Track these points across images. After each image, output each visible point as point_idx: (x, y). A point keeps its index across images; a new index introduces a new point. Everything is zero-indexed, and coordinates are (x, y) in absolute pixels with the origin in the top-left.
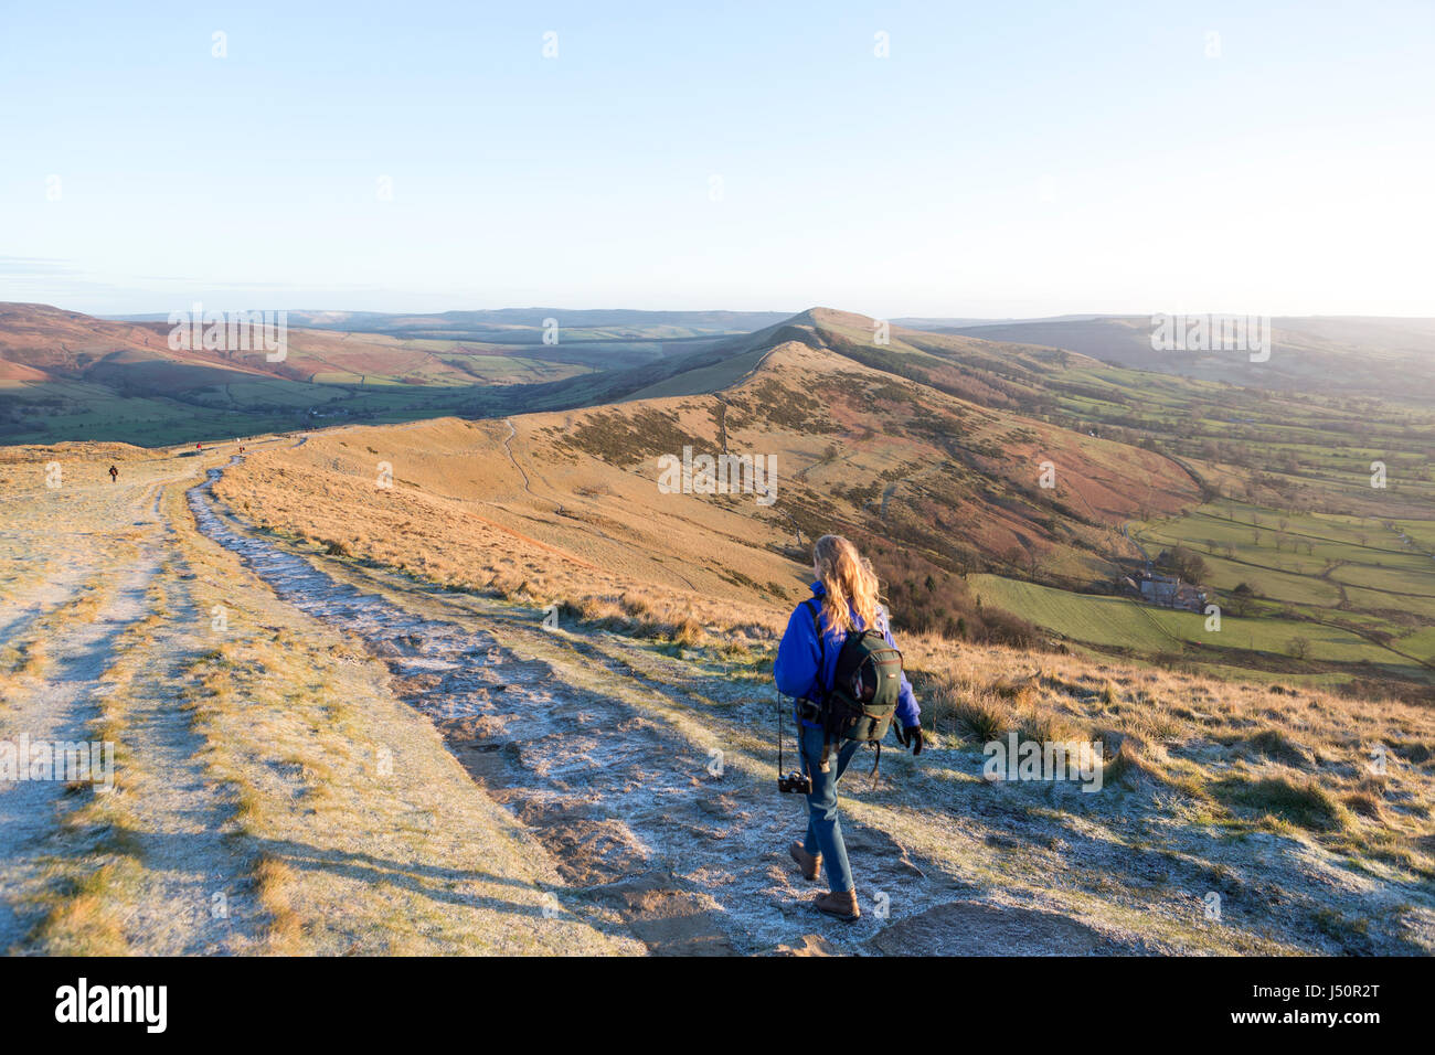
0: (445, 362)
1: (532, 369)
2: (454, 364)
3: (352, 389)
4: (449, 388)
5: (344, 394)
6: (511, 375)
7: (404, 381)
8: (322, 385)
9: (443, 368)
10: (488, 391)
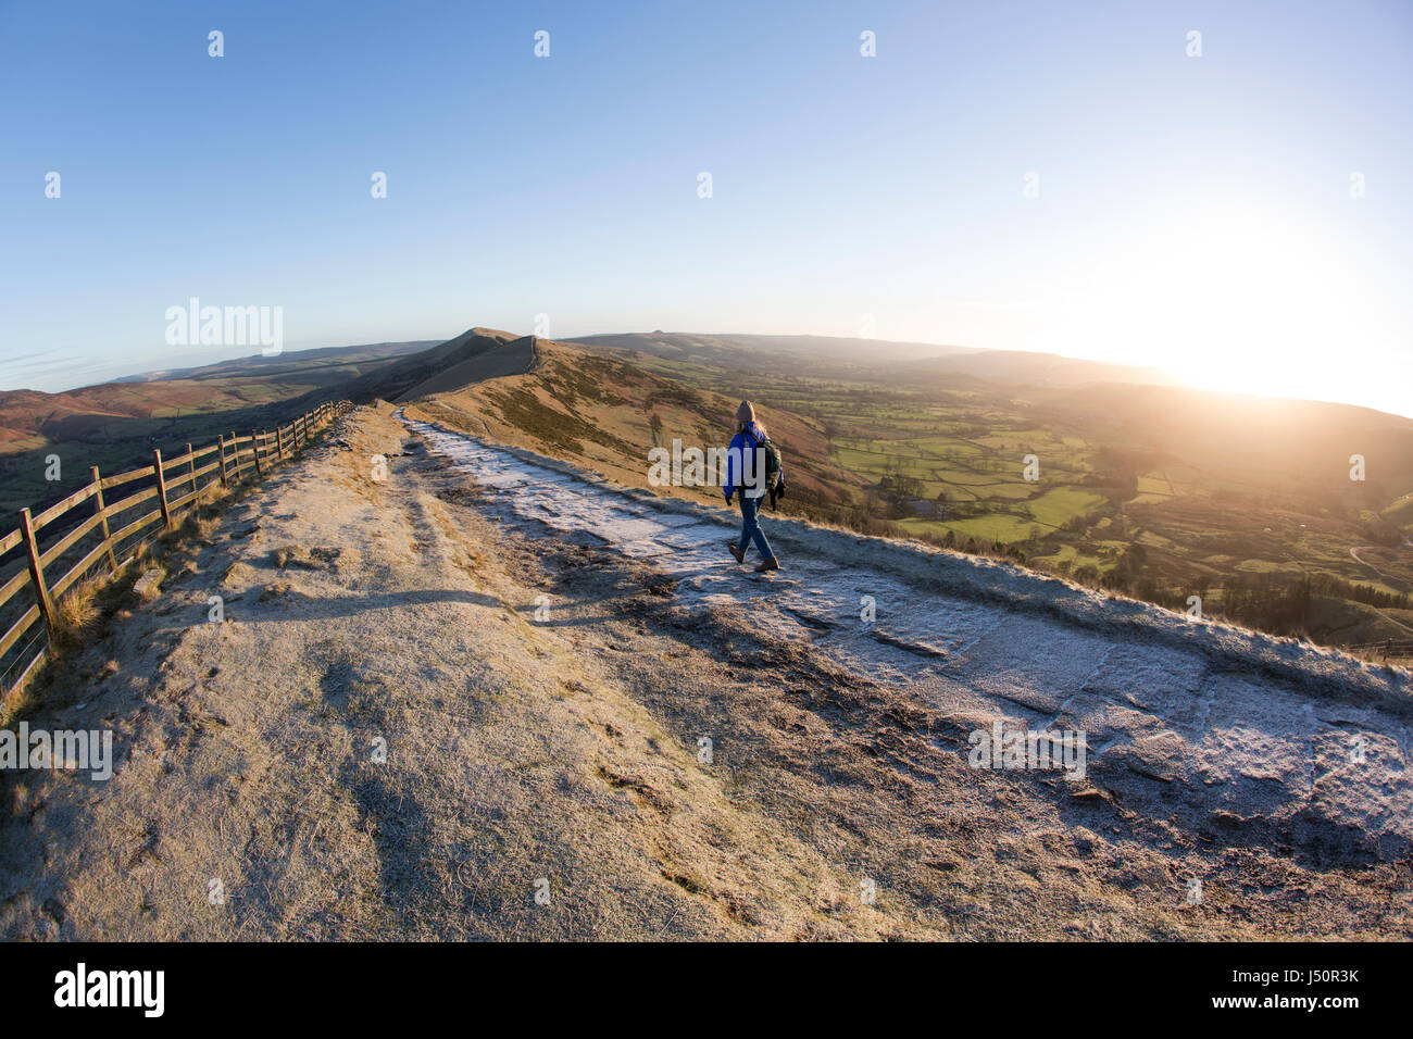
0: (225, 393)
1: (278, 391)
2: (231, 393)
3: (173, 419)
4: (230, 411)
5: (169, 423)
6: (266, 397)
7: (203, 409)
8: (155, 419)
9: (224, 397)
10: (254, 409)
